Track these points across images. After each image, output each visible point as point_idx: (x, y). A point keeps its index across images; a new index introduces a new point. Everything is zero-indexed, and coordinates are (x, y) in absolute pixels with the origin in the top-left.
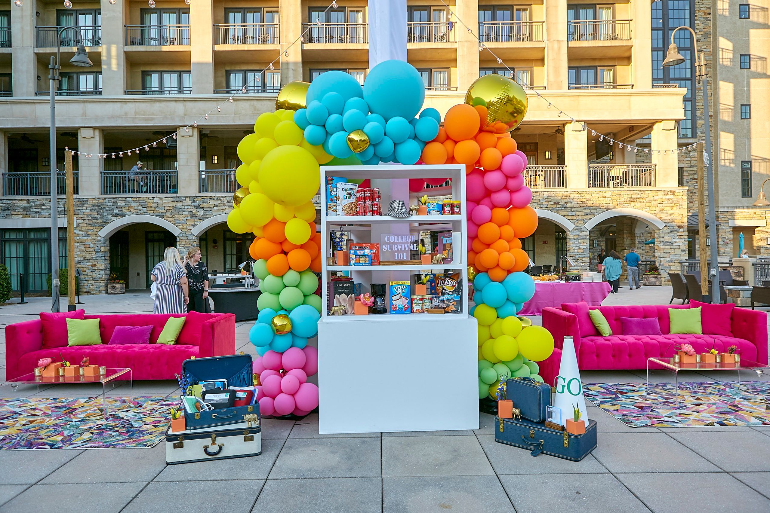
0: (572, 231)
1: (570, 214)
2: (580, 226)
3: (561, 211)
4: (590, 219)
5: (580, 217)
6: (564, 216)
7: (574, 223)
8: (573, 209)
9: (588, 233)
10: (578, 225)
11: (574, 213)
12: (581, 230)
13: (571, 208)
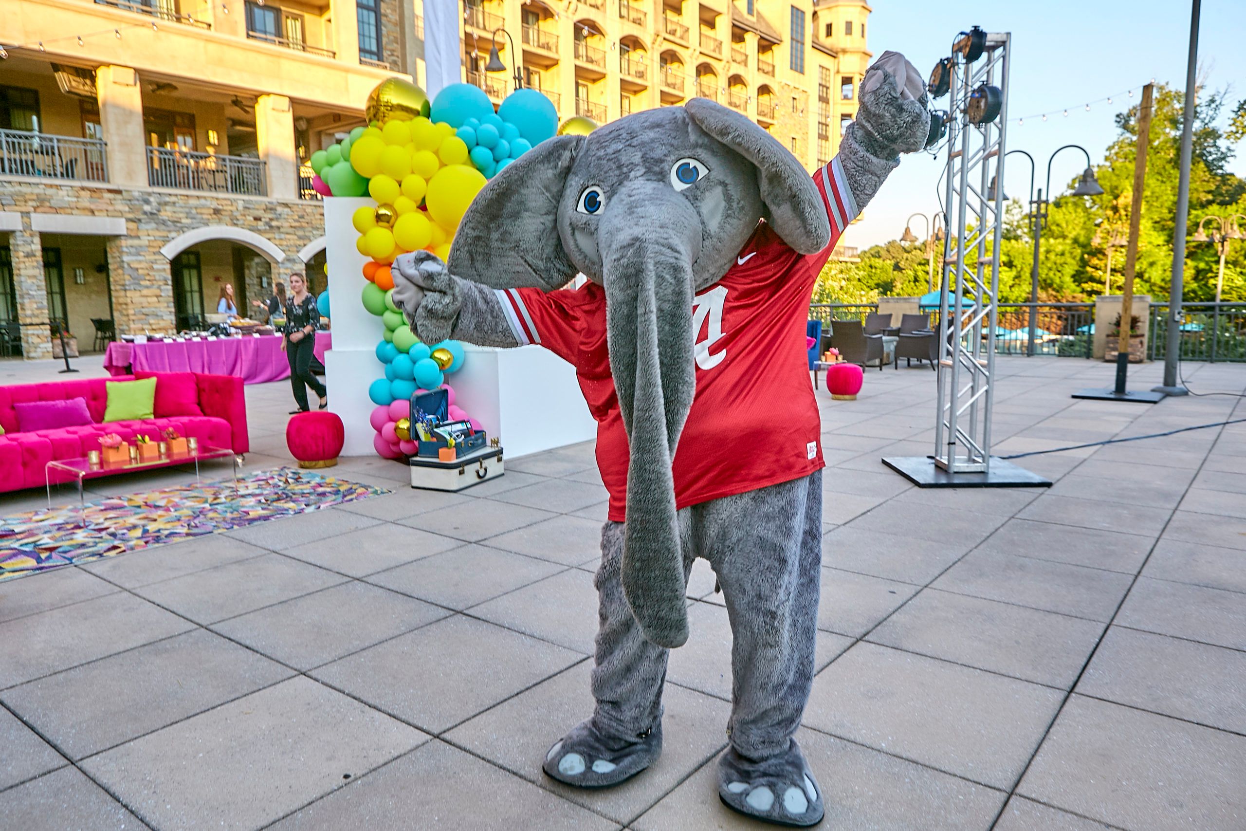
0: (283, 263)
1: (277, 236)
2: (293, 255)
3: (265, 232)
4: (305, 245)
5: (292, 242)
6: (269, 239)
7: (284, 251)
8: (282, 230)
9: (303, 267)
10: (289, 253)
11: (283, 236)
12: (292, 261)
13: (278, 228)
